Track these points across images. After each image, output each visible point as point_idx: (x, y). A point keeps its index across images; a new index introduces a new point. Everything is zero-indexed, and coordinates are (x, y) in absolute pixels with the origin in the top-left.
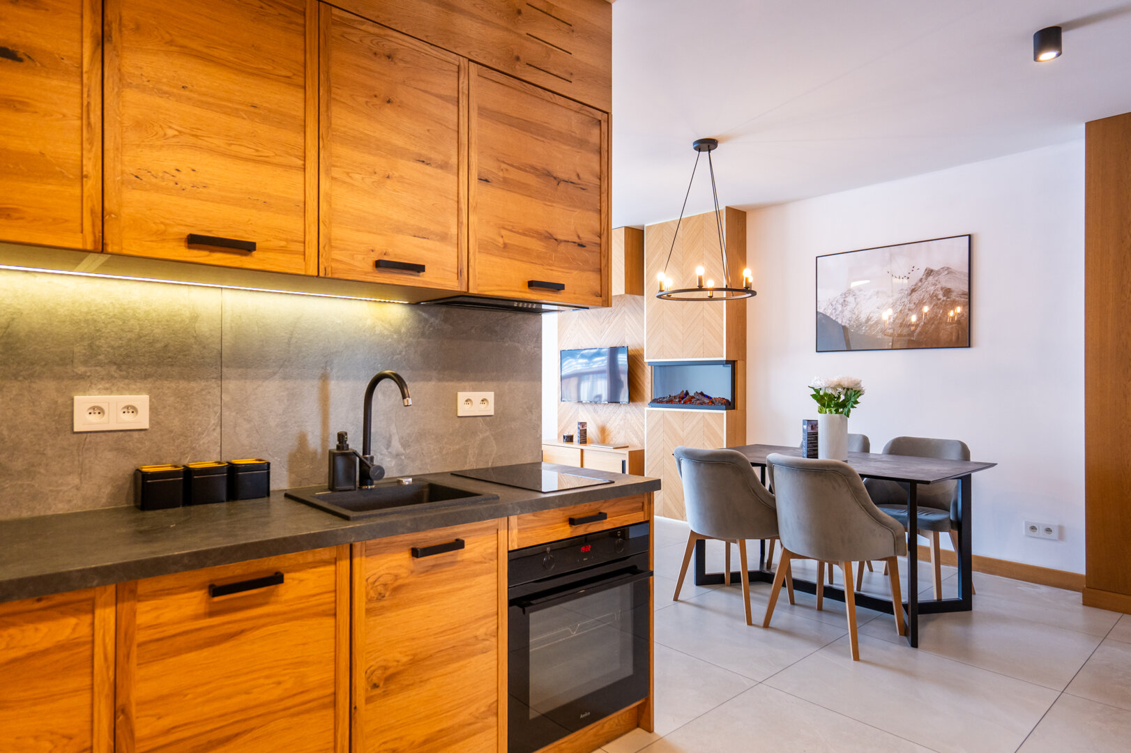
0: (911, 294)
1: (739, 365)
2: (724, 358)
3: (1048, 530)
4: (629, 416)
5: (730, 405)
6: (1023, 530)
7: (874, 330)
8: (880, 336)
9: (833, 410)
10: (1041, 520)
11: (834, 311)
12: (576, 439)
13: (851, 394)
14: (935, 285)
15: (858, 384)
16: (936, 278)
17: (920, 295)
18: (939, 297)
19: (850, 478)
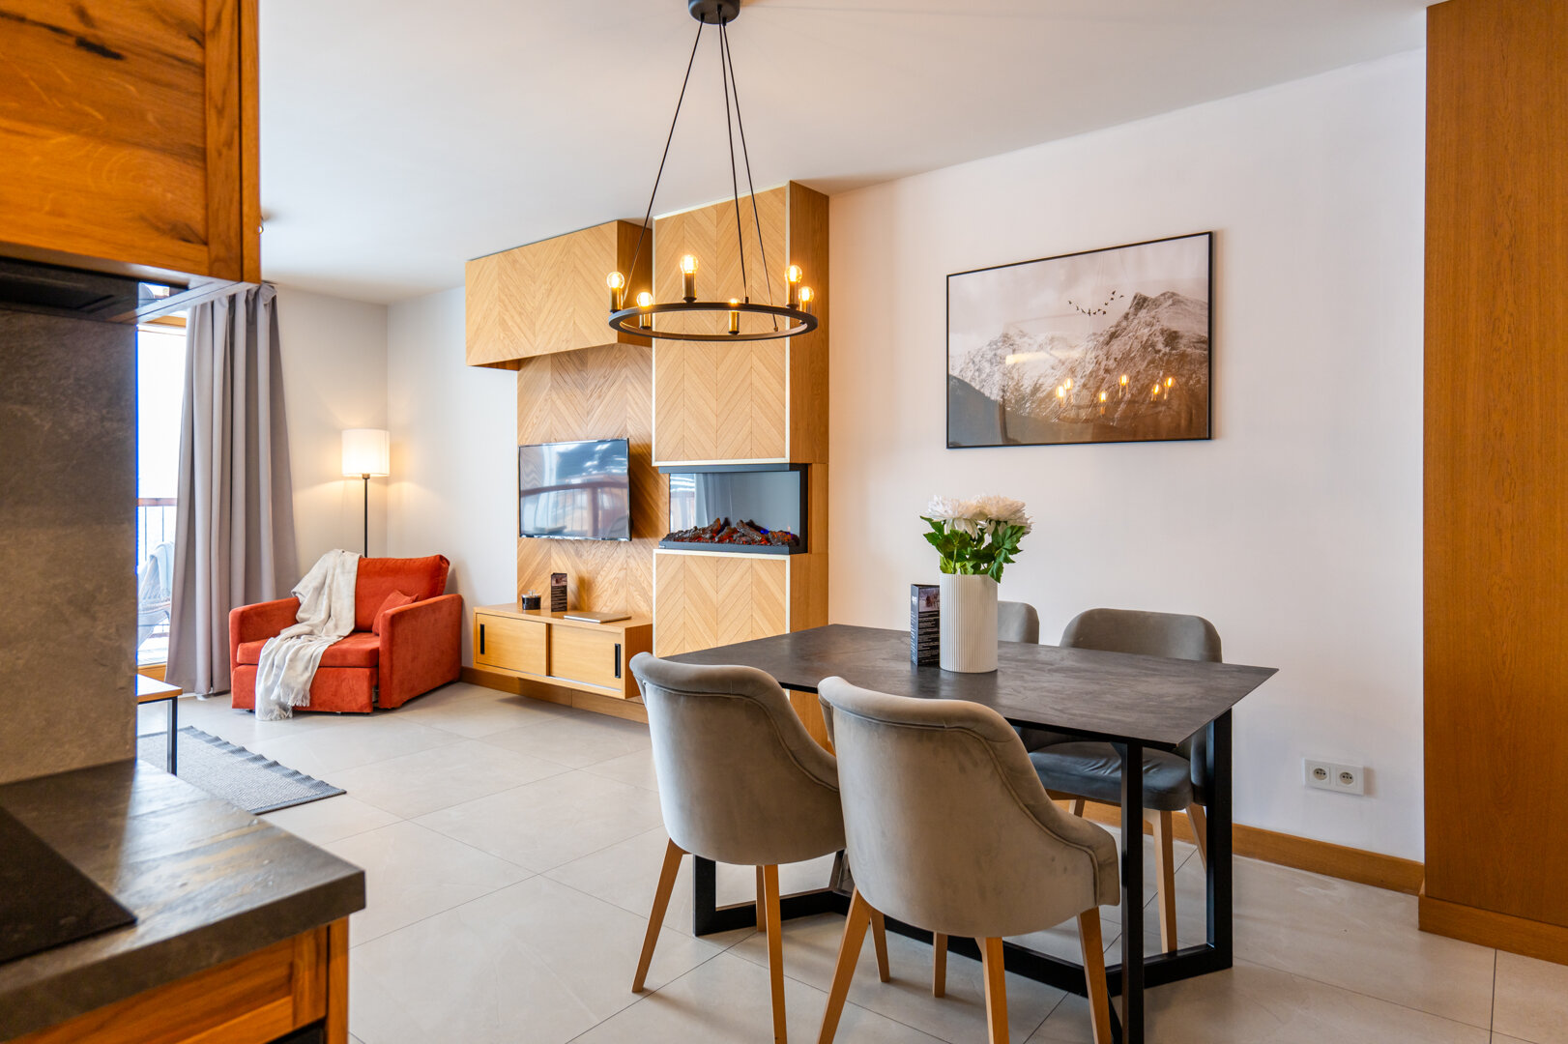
0: (1108, 343)
1: (815, 472)
2: (787, 460)
3: (1346, 777)
4: (632, 561)
5: (798, 545)
6: (1302, 775)
7: (1046, 408)
8: (1055, 420)
9: (969, 565)
10: (1334, 758)
11: (977, 374)
12: (546, 603)
13: (1005, 534)
14: (1151, 325)
15: (1017, 511)
16: (1153, 313)
17: (1125, 344)
18: (1157, 348)
19: (998, 745)
